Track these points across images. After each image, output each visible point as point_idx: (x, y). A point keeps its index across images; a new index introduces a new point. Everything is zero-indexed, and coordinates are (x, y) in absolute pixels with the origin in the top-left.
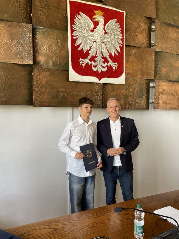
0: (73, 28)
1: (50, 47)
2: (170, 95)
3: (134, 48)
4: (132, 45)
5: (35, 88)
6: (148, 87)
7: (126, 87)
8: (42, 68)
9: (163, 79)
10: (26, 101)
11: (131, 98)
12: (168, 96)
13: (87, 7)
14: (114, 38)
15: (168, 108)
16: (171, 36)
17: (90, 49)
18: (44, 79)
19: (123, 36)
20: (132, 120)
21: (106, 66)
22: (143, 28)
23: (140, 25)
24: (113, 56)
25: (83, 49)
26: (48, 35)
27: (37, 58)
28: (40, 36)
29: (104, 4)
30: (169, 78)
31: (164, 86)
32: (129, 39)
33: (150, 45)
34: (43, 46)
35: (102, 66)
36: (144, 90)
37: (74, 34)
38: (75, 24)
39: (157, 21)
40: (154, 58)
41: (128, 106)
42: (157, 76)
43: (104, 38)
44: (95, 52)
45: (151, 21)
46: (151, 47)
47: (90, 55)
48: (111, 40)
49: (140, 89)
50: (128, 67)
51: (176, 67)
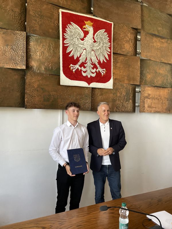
0: (65, 36)
1: (42, 53)
2: (154, 99)
3: (121, 55)
4: (120, 53)
5: (27, 91)
6: (134, 92)
7: (114, 91)
8: (34, 73)
9: (148, 84)
10: (18, 103)
11: (118, 101)
12: (153, 100)
13: (78, 17)
14: (102, 47)
15: (153, 112)
16: (155, 45)
17: (80, 56)
18: (36, 83)
19: (111, 45)
20: (120, 122)
21: (95, 72)
22: (130, 38)
23: (127, 35)
24: (102, 63)
25: (73, 55)
26: (41, 42)
27: (30, 63)
28: (34, 43)
29: (94, 16)
30: (154, 84)
31: (149, 91)
32: (117, 47)
33: (136, 53)
34: (35, 52)
35: (91, 72)
36: (130, 95)
37: (65, 42)
38: (66, 33)
39: (142, 32)
40: (139, 65)
41: (116, 109)
42: (142, 82)
43: (93, 46)
44: (85, 59)
45: (137, 31)
46: (137, 55)
47: (80, 61)
48: (100, 48)
49: (126, 94)
50: (116, 73)
51: (160, 73)
